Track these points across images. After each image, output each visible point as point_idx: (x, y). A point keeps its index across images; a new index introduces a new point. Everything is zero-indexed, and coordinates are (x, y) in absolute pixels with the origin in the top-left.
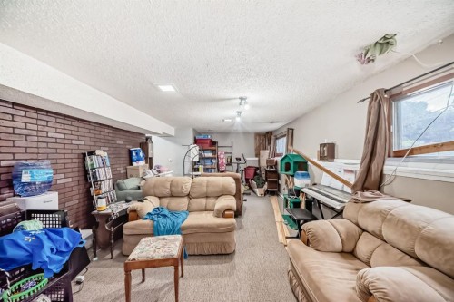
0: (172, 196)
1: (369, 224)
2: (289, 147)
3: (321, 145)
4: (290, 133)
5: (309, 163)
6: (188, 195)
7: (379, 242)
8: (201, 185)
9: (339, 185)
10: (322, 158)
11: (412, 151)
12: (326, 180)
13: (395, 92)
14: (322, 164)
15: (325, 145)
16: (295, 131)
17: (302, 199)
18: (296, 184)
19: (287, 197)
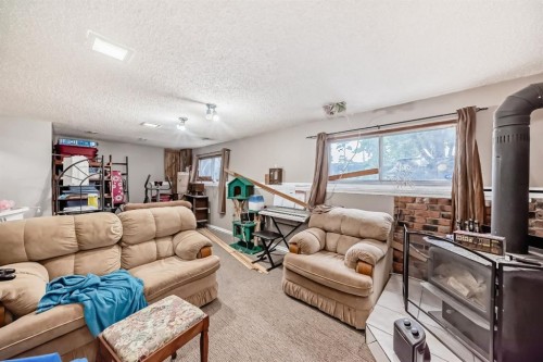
0: (81, 250)
1: (332, 225)
2: (225, 170)
3: (271, 170)
4: (226, 155)
5: (256, 187)
6: (119, 243)
7: (338, 235)
8: (145, 221)
9: (292, 204)
10: (272, 181)
11: (338, 177)
12: (278, 201)
13: (330, 136)
14: (273, 187)
15: (274, 169)
16: (231, 153)
17: (257, 222)
18: (251, 208)
19: (239, 223)
